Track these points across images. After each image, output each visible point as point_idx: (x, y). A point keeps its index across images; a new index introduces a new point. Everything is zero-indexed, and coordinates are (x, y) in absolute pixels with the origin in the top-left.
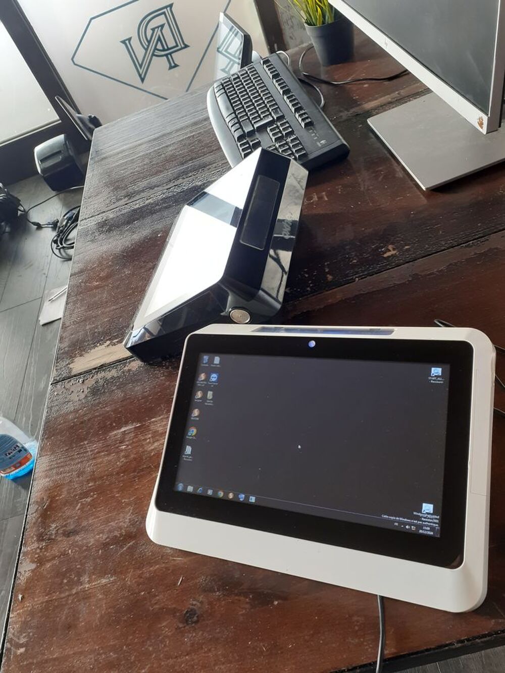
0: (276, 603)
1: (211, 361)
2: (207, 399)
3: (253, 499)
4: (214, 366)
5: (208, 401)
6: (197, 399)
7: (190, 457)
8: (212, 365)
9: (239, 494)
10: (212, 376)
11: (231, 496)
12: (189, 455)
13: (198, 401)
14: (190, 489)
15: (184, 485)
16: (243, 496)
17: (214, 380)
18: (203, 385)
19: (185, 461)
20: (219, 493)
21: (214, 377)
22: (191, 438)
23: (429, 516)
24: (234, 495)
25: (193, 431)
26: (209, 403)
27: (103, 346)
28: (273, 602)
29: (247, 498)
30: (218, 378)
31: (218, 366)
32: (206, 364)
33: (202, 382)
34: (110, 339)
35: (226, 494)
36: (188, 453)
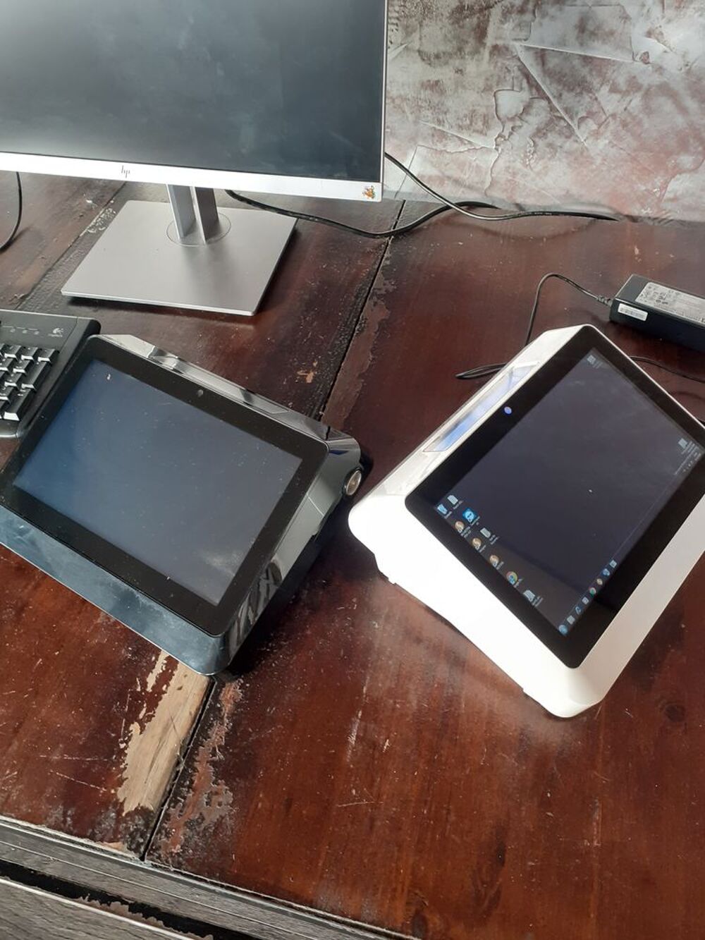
0: (683, 626)
1: (449, 506)
2: (488, 539)
3: (614, 564)
4: (456, 507)
5: (491, 540)
6: (480, 549)
7: (538, 598)
8: (454, 508)
9: (602, 574)
10: (466, 517)
11: (600, 582)
12: (535, 598)
13: (483, 548)
14: (571, 620)
15: (563, 624)
16: (606, 570)
17: (472, 517)
18: (470, 532)
19: (538, 606)
20: (591, 592)
21: (469, 515)
22: (518, 584)
23: (688, 446)
24: (600, 578)
25: (512, 577)
26: (494, 539)
27: (134, 739)
28: (681, 628)
29: (610, 568)
30: (473, 511)
31: (460, 503)
32: (448, 513)
33: (465, 532)
34: (129, 723)
35: (596, 585)
36: (533, 598)
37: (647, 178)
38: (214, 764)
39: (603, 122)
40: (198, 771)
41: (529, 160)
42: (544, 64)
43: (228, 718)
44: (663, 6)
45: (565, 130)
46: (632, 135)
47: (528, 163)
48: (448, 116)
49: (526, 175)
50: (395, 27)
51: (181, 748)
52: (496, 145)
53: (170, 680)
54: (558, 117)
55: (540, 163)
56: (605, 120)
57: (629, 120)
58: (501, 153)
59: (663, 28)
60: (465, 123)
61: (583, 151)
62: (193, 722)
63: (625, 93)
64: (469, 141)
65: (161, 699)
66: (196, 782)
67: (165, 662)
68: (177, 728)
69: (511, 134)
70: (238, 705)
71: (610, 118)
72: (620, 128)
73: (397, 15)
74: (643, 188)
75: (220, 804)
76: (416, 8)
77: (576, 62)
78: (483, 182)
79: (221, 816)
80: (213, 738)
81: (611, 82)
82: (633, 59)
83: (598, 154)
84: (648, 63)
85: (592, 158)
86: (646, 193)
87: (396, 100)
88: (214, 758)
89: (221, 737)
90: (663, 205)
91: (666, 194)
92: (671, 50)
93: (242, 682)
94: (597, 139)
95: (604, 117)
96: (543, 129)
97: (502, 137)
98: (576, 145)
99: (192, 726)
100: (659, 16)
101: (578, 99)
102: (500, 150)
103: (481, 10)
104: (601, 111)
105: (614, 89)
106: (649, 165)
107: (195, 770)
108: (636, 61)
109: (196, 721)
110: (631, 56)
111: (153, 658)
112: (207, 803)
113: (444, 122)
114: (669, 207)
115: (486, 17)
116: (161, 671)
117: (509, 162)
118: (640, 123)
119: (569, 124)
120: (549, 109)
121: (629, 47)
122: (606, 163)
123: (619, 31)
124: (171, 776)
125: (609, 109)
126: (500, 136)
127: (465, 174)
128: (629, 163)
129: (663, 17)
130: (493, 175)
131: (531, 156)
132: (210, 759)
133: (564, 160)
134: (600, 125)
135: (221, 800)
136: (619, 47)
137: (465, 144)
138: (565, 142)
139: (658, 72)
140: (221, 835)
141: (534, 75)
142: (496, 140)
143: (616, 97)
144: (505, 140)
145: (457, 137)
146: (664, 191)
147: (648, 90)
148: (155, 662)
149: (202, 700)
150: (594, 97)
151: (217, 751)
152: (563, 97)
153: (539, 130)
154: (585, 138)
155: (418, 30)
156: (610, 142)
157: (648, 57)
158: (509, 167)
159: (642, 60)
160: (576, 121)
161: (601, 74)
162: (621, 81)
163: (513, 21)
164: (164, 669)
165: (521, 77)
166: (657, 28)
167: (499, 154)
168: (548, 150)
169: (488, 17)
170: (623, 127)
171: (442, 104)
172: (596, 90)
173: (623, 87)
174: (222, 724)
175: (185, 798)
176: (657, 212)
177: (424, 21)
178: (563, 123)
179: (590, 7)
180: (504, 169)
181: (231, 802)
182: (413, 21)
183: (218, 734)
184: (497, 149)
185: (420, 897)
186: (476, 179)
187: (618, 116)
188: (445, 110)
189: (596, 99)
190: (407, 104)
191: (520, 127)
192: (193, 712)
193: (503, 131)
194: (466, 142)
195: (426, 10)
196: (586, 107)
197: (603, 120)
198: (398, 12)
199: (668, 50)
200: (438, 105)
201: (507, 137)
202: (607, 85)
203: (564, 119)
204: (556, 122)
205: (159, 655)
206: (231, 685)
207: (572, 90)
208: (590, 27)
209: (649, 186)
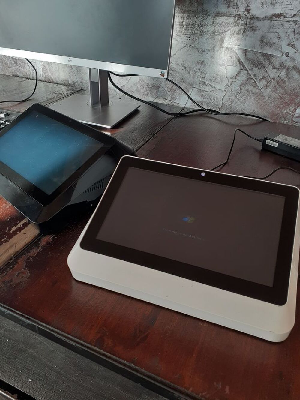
37: (287, 106)
38: (27, 262)
39: (269, 81)
40: (18, 264)
41: (238, 96)
42: (246, 55)
43: (41, 247)
44: (295, 33)
45: (253, 84)
46: (281, 87)
47: (237, 97)
48: (206, 76)
49: (236, 103)
50: (189, 38)
51: (15, 254)
52: (225, 89)
53: (22, 230)
54: (251, 78)
55: (243, 97)
56: (270, 81)
57: (280, 81)
58: (227, 92)
59: (294, 42)
60: (213, 79)
61: (261, 93)
62: (25, 246)
63: (279, 69)
64: (214, 86)
65: (15, 236)
66: (15, 267)
67: (23, 224)
68: (16, 246)
69: (231, 84)
70: (48, 243)
71: (272, 80)
72: (276, 84)
73: (190, 34)
74: (286, 111)
75: (22, 277)
76: (197, 31)
77: (259, 56)
78: (219, 105)
79: (20, 281)
80: (31, 253)
81: (273, 64)
82: (282, 55)
83: (267, 95)
84: (289, 57)
85: (264, 97)
86: (287, 113)
87: (187, 68)
88: (28, 260)
89: (35, 254)
90: (294, 119)
91: (295, 115)
92: (298, 52)
93: (54, 236)
94: (267, 88)
95: (270, 79)
96: (244, 83)
97: (227, 85)
98: (258, 91)
99: (24, 247)
100: (293, 37)
101: (259, 71)
102: (226, 91)
103: (222, 33)
104: (269, 76)
105: (274, 67)
106: (288, 101)
107: (17, 263)
108: (284, 56)
109: (26, 246)
110: (281, 53)
111: (18, 222)
112: (17, 276)
113: (205, 78)
114: (297, 121)
115: (224, 35)
116: (19, 227)
117: (230, 96)
118: (284, 82)
119: (255, 81)
120: (247, 75)
121: (281, 50)
122: (270, 99)
123: (277, 43)
124: (5, 263)
125: (272, 76)
126: (226, 85)
127: (212, 101)
128: (280, 100)
129: (295, 38)
130: (223, 102)
131: (239, 94)
132: (26, 260)
133: (253, 97)
134: (268, 82)
135: (23, 276)
136: (277, 49)
137: (212, 88)
138: (253, 89)
139: (292, 61)
140: (17, 289)
141: (242, 60)
142: (225, 86)
143: (275, 70)
144: (229, 87)
145: (209, 84)
146: (294, 113)
147: (288, 68)
148: (18, 223)
149: (33, 239)
150: (266, 70)
151: (31, 258)
152: (253, 70)
153: (243, 83)
154: (261, 88)
155: (198, 40)
156: (272, 90)
157: (288, 54)
158: (230, 99)
159: (286, 56)
160: (258, 80)
161: (269, 60)
162: (277, 64)
163: (235, 37)
164: (21, 226)
165: (237, 60)
166: (292, 42)
167: (226, 93)
168: (246, 92)
169: (225, 35)
170: (277, 84)
171: (205, 71)
172: (267, 67)
173: (278, 66)
174: (38, 249)
175: (7, 272)
176: (292, 123)
177: (200, 36)
178: (252, 81)
179: (265, 33)
180: (227, 99)
181: (28, 277)
182: (196, 37)
183: (34, 252)
184: (225, 91)
185: (105, 331)
186: (216, 103)
187: (275, 79)
188: (205, 73)
189: (267, 71)
190: (191, 70)
191: (235, 81)
192: (27, 242)
193: (228, 83)
194: (213, 87)
195: (201, 32)
196: (262, 74)
197: (269, 80)
198: (190, 33)
199: (297, 52)
200: (203, 71)
201: (230, 86)
202: (271, 66)
203: (253, 79)
204: (250, 80)
205: (21, 221)
206: (48, 236)
207: (257, 67)
208: (265, 41)
209: (288, 111)
